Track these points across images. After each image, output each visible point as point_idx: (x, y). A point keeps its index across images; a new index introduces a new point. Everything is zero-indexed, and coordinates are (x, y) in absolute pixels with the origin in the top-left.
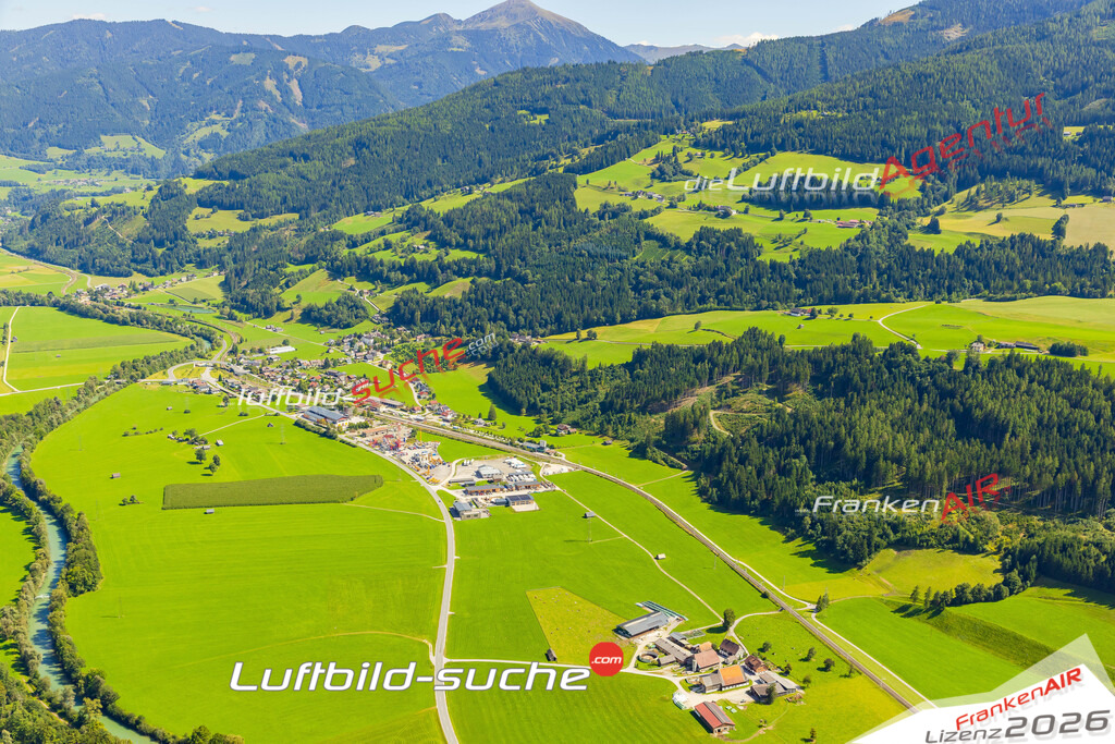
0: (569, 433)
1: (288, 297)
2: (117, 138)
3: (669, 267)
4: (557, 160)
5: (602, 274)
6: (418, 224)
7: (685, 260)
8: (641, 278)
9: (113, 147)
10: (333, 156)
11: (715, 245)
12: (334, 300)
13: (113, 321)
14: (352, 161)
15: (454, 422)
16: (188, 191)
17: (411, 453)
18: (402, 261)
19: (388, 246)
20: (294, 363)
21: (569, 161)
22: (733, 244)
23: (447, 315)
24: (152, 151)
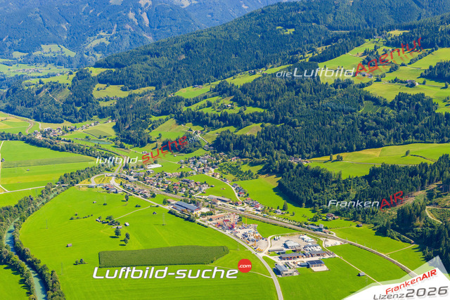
0: (334, 219)
1: (154, 134)
2: (50, 46)
3: (382, 117)
4: (304, 55)
5: (341, 121)
6: (226, 92)
7: (391, 113)
8: (366, 123)
9: (48, 51)
10: (173, 54)
11: (409, 104)
12: (181, 136)
13: (56, 149)
14: (183, 57)
15: (263, 211)
16: (93, 75)
17: (242, 231)
18: (219, 114)
19: (209, 105)
20: (163, 175)
21: (311, 55)
22: (419, 103)
23: (249, 146)
24: (69, 53)
